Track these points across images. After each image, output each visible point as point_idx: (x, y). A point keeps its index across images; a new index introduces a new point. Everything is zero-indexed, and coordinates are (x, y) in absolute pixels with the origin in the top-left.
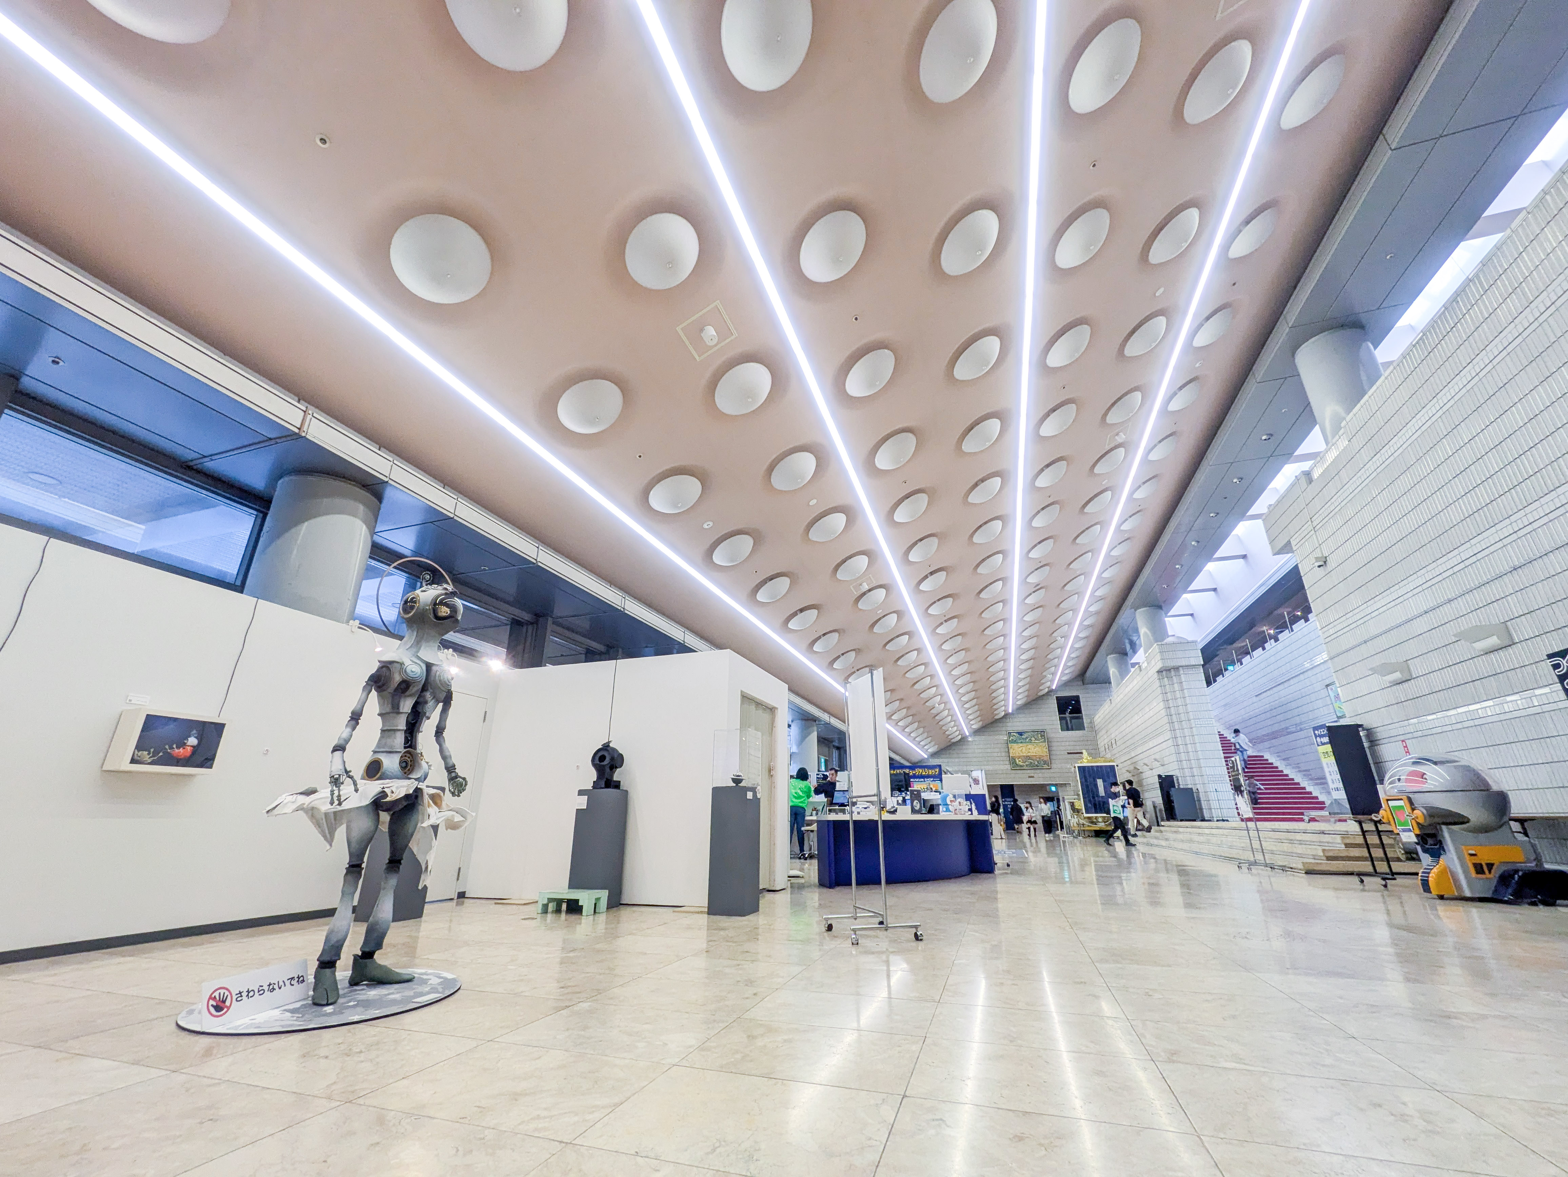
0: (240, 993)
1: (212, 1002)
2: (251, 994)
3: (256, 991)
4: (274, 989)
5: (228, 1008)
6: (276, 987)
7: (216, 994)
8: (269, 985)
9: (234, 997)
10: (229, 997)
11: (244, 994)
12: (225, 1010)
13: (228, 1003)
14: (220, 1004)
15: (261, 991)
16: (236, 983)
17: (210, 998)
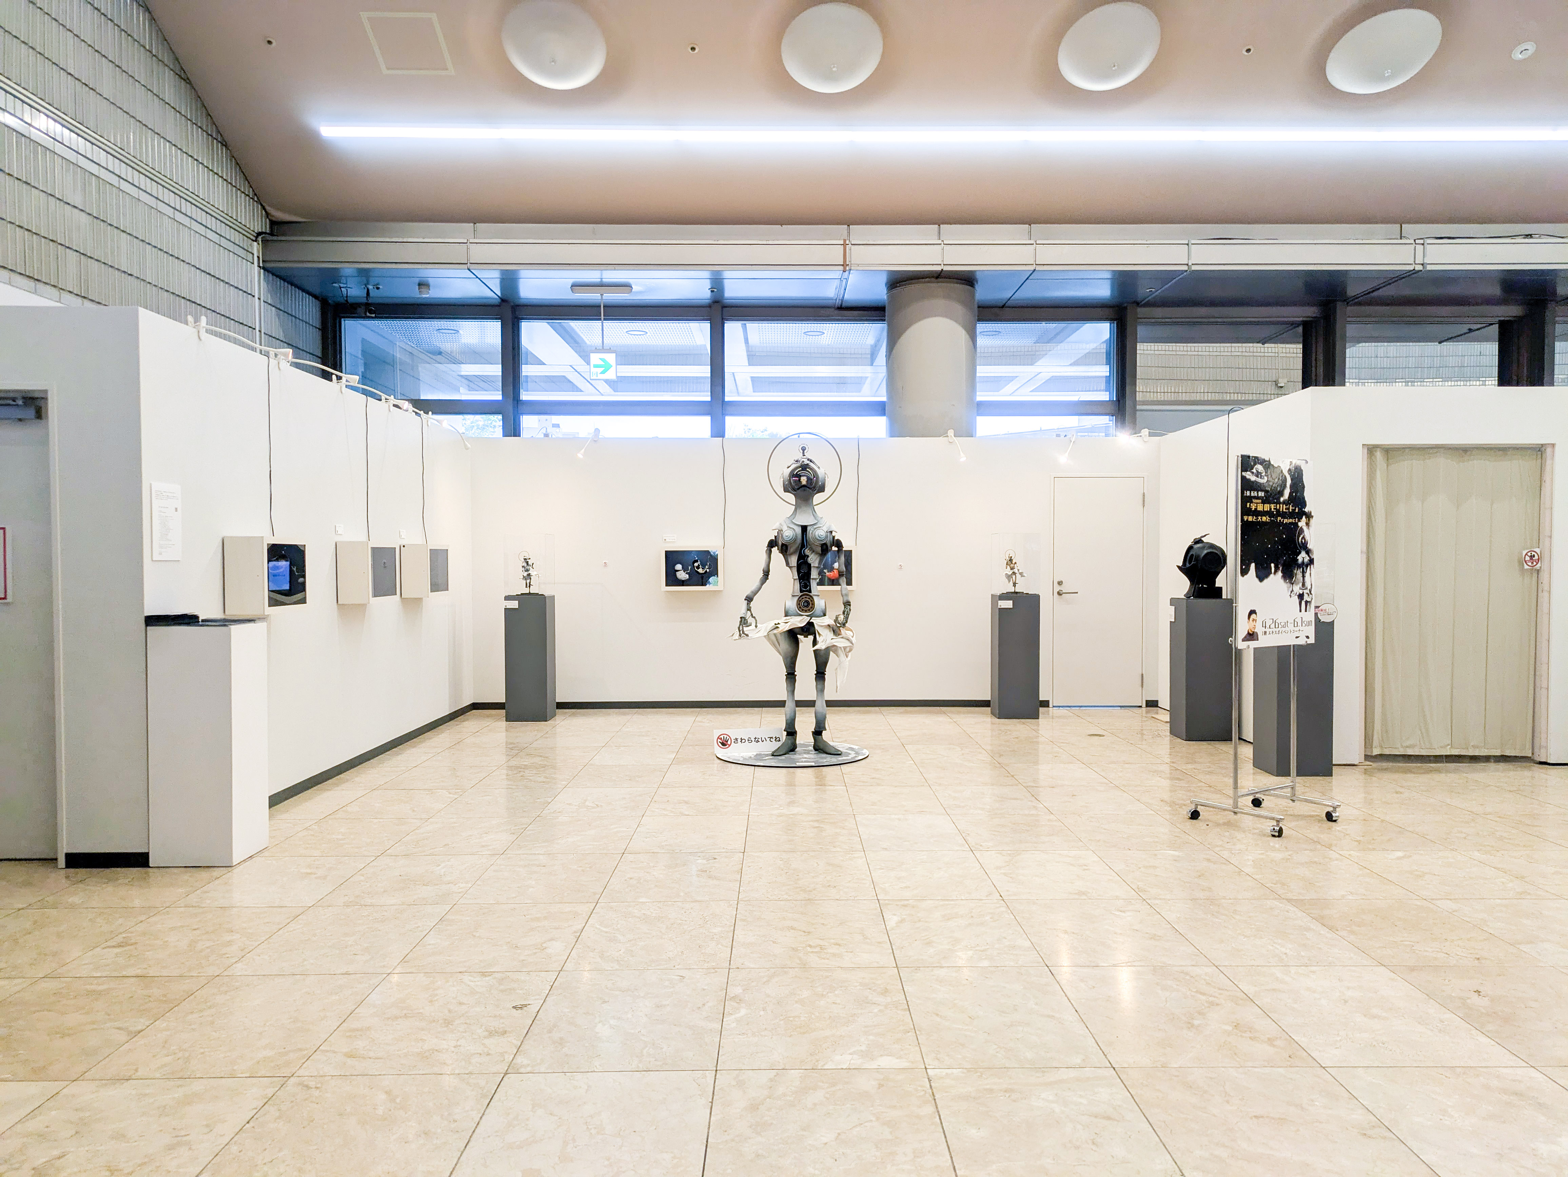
0: (736, 739)
1: (719, 740)
2: (743, 741)
3: (747, 740)
4: (758, 741)
5: (730, 745)
6: (760, 740)
7: (722, 737)
8: (755, 738)
9: (733, 741)
10: (729, 740)
11: (739, 740)
12: (728, 746)
13: (729, 743)
14: (725, 743)
15: (750, 741)
16: (733, 734)
17: (718, 738)
